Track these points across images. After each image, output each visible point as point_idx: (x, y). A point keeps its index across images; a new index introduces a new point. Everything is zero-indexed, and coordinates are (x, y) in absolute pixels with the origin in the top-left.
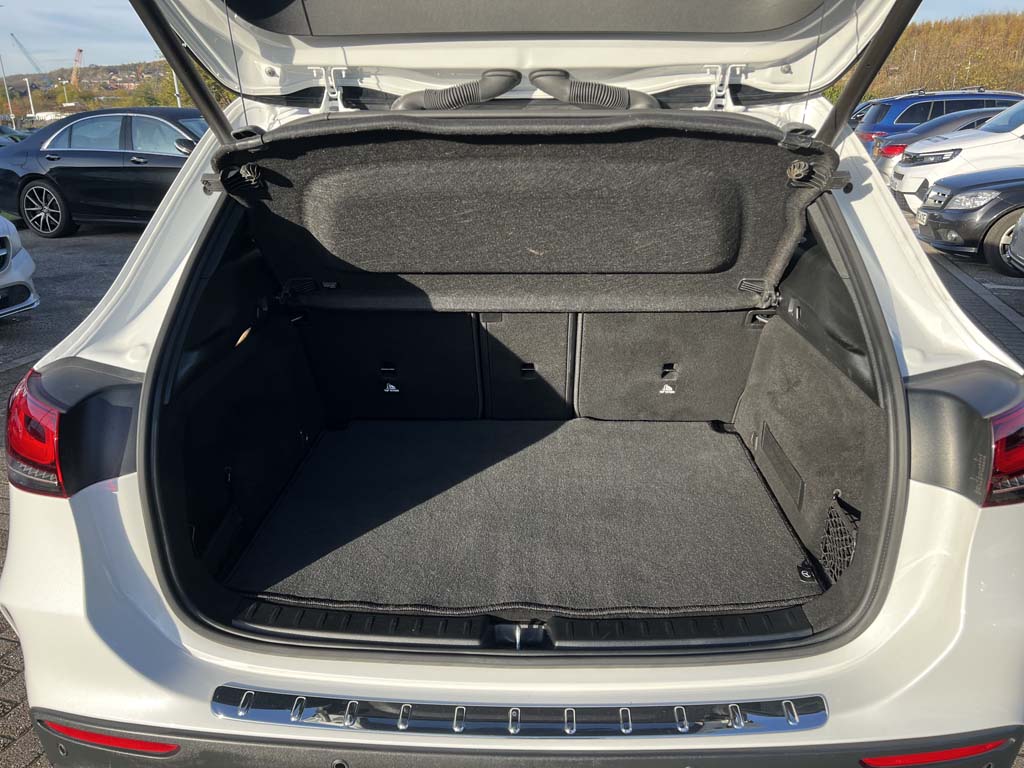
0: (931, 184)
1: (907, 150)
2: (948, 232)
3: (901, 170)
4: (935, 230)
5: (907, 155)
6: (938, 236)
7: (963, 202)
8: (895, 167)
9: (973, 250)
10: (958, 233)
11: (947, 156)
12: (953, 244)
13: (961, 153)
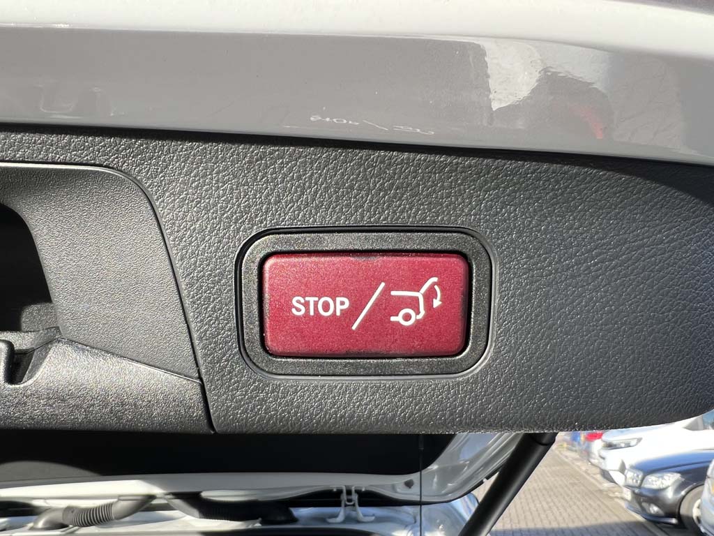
0: (627, 466)
1: (604, 437)
2: (649, 505)
3: (604, 453)
4: (640, 503)
5: (604, 441)
6: (643, 509)
7: (654, 482)
8: (599, 451)
9: (674, 521)
10: (658, 506)
11: (633, 443)
12: (657, 516)
13: (642, 441)
